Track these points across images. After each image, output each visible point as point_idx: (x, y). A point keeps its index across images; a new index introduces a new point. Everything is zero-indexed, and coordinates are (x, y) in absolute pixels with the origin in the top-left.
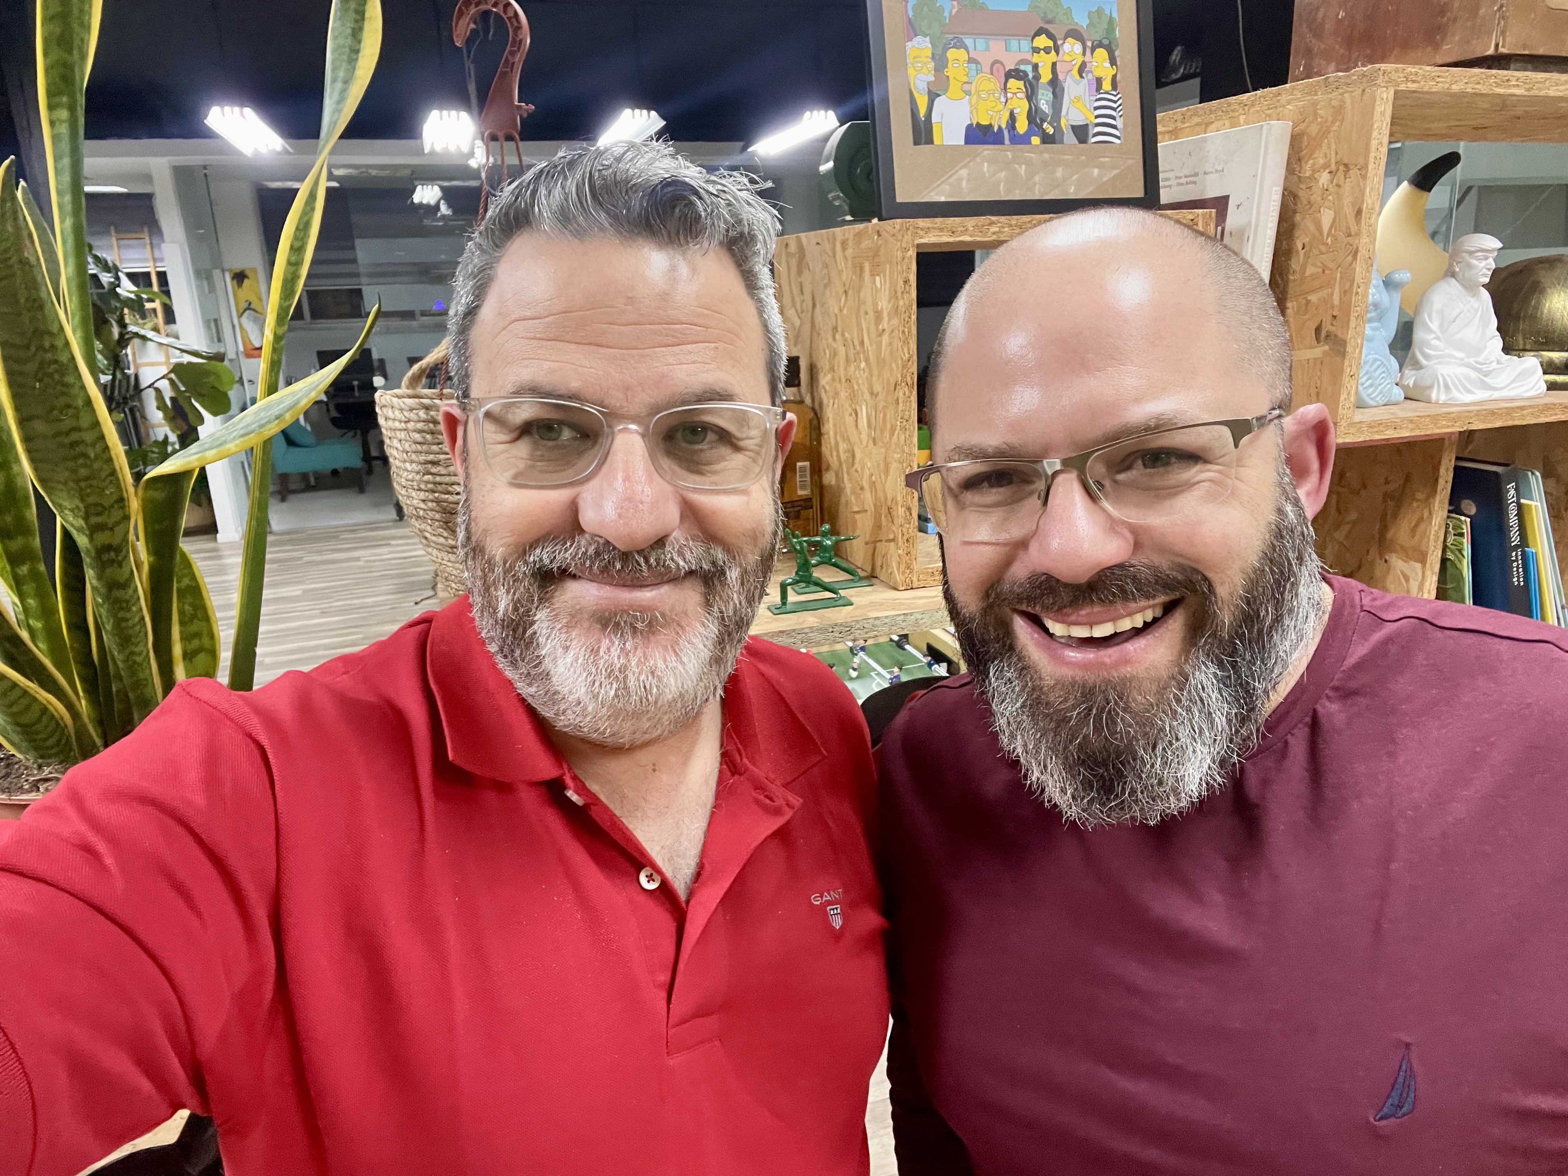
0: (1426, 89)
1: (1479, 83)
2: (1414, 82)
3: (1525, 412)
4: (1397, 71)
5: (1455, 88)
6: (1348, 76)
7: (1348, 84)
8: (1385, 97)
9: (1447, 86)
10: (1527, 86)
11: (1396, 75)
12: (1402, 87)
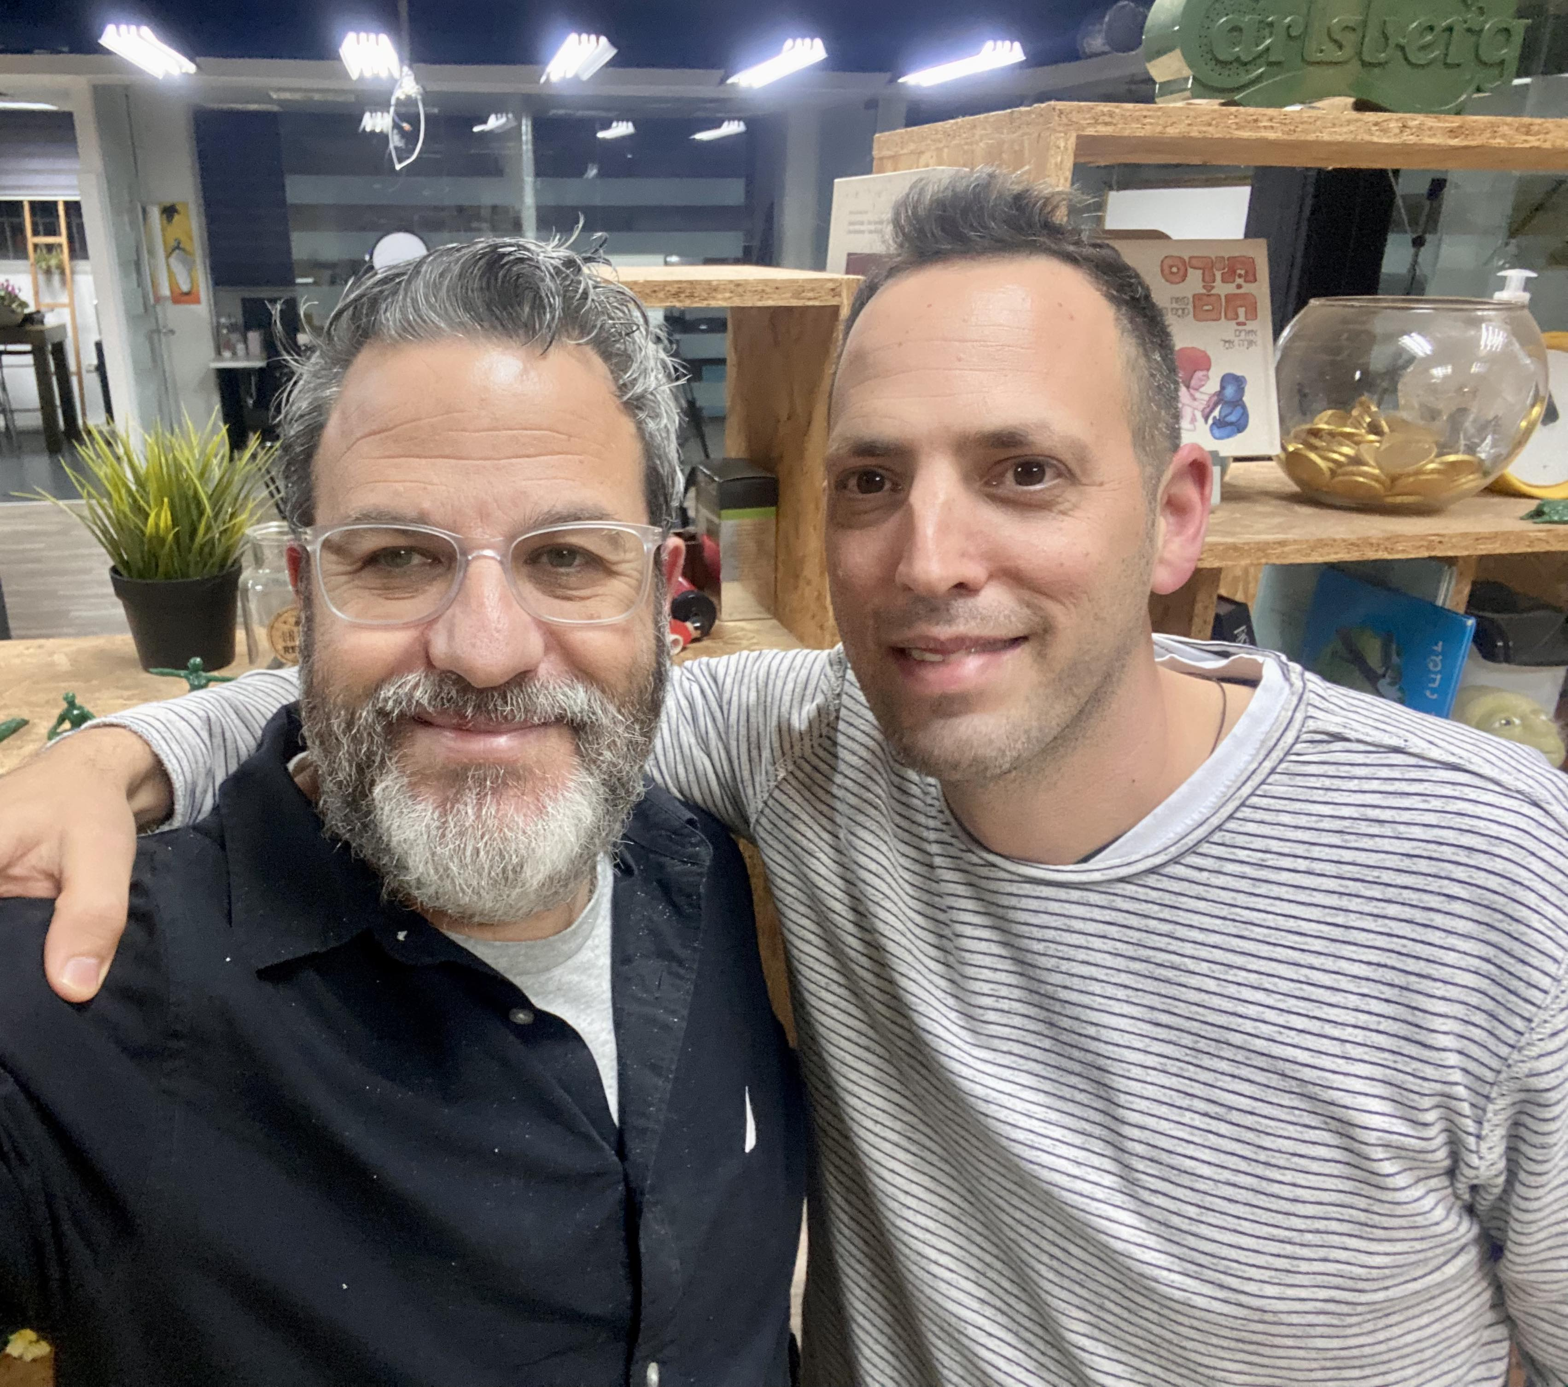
0: (1126, 133)
1: (1210, 125)
2: (1106, 124)
3: (1286, 549)
4: (1080, 110)
5: (1172, 131)
6: (1029, 112)
7: (1028, 124)
8: (1062, 145)
9: (1159, 129)
10: (1286, 129)
11: (1080, 116)
12: (1090, 131)
